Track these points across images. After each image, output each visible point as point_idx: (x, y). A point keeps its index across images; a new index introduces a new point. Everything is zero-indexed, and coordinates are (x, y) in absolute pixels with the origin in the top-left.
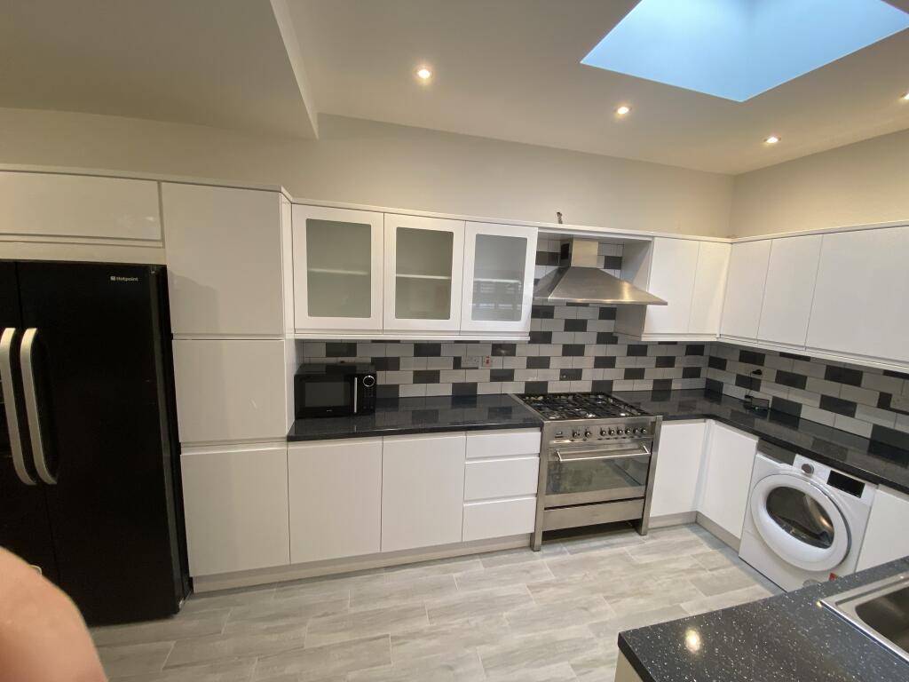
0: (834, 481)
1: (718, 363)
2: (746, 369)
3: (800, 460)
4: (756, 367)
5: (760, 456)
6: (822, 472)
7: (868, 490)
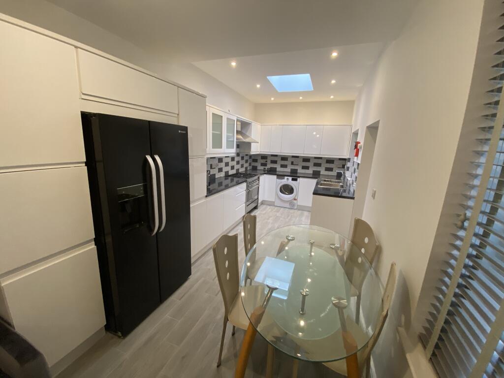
0: (293, 180)
1: (255, 161)
2: (263, 161)
3: (286, 178)
4: (265, 160)
5: (278, 180)
6: (290, 178)
7: (298, 179)
